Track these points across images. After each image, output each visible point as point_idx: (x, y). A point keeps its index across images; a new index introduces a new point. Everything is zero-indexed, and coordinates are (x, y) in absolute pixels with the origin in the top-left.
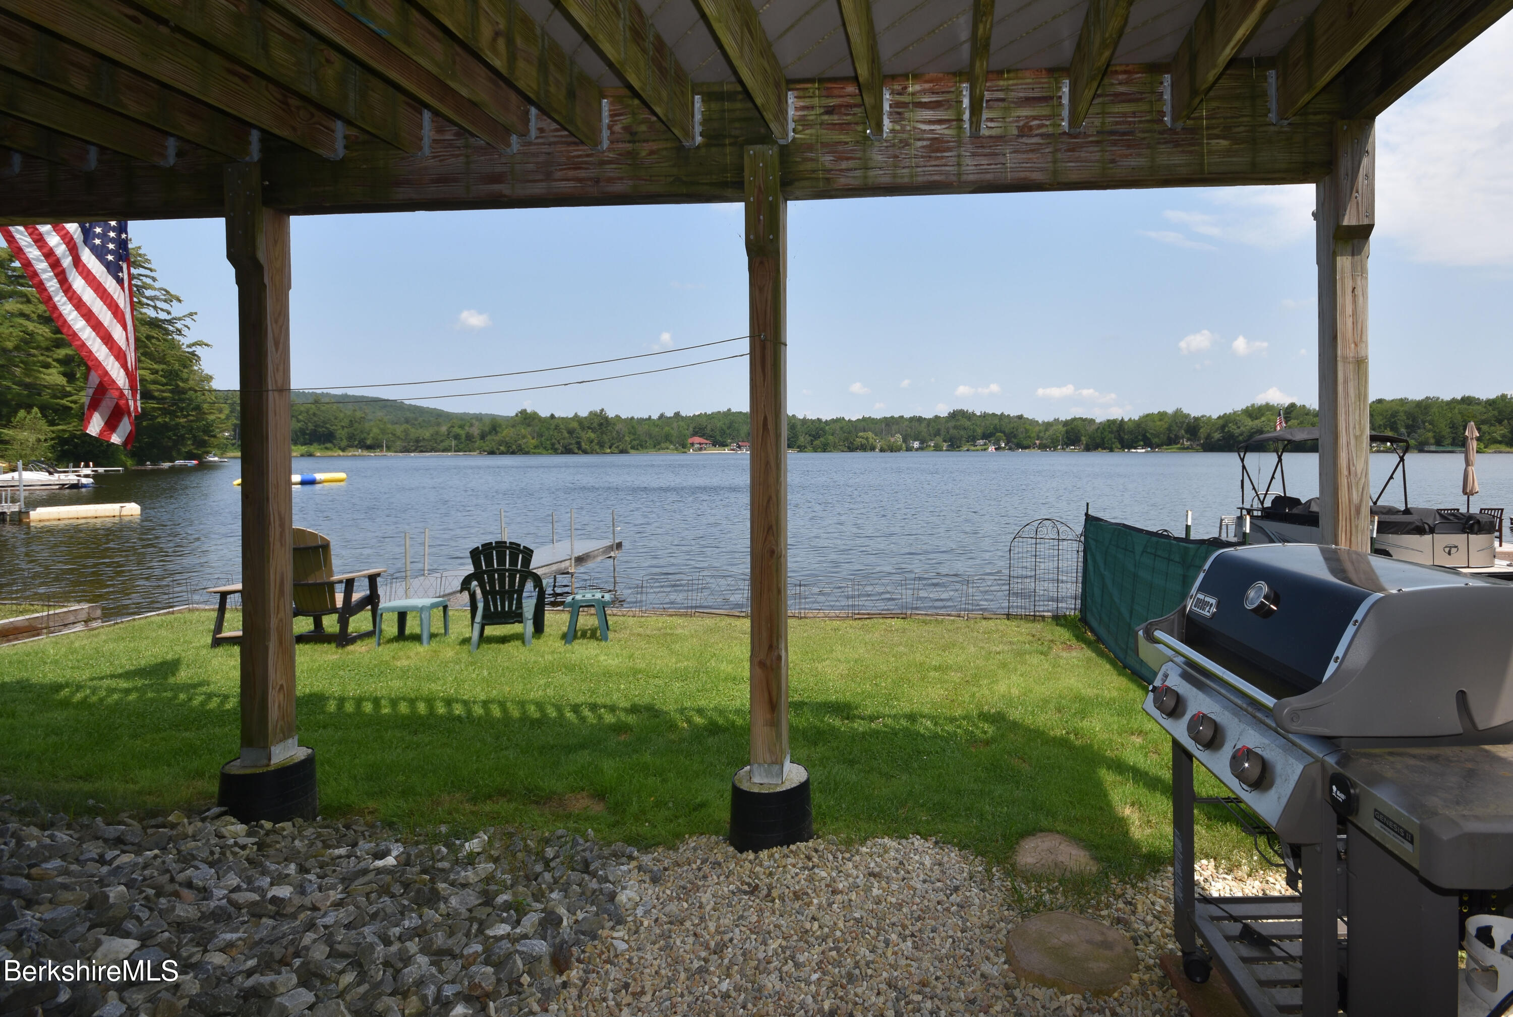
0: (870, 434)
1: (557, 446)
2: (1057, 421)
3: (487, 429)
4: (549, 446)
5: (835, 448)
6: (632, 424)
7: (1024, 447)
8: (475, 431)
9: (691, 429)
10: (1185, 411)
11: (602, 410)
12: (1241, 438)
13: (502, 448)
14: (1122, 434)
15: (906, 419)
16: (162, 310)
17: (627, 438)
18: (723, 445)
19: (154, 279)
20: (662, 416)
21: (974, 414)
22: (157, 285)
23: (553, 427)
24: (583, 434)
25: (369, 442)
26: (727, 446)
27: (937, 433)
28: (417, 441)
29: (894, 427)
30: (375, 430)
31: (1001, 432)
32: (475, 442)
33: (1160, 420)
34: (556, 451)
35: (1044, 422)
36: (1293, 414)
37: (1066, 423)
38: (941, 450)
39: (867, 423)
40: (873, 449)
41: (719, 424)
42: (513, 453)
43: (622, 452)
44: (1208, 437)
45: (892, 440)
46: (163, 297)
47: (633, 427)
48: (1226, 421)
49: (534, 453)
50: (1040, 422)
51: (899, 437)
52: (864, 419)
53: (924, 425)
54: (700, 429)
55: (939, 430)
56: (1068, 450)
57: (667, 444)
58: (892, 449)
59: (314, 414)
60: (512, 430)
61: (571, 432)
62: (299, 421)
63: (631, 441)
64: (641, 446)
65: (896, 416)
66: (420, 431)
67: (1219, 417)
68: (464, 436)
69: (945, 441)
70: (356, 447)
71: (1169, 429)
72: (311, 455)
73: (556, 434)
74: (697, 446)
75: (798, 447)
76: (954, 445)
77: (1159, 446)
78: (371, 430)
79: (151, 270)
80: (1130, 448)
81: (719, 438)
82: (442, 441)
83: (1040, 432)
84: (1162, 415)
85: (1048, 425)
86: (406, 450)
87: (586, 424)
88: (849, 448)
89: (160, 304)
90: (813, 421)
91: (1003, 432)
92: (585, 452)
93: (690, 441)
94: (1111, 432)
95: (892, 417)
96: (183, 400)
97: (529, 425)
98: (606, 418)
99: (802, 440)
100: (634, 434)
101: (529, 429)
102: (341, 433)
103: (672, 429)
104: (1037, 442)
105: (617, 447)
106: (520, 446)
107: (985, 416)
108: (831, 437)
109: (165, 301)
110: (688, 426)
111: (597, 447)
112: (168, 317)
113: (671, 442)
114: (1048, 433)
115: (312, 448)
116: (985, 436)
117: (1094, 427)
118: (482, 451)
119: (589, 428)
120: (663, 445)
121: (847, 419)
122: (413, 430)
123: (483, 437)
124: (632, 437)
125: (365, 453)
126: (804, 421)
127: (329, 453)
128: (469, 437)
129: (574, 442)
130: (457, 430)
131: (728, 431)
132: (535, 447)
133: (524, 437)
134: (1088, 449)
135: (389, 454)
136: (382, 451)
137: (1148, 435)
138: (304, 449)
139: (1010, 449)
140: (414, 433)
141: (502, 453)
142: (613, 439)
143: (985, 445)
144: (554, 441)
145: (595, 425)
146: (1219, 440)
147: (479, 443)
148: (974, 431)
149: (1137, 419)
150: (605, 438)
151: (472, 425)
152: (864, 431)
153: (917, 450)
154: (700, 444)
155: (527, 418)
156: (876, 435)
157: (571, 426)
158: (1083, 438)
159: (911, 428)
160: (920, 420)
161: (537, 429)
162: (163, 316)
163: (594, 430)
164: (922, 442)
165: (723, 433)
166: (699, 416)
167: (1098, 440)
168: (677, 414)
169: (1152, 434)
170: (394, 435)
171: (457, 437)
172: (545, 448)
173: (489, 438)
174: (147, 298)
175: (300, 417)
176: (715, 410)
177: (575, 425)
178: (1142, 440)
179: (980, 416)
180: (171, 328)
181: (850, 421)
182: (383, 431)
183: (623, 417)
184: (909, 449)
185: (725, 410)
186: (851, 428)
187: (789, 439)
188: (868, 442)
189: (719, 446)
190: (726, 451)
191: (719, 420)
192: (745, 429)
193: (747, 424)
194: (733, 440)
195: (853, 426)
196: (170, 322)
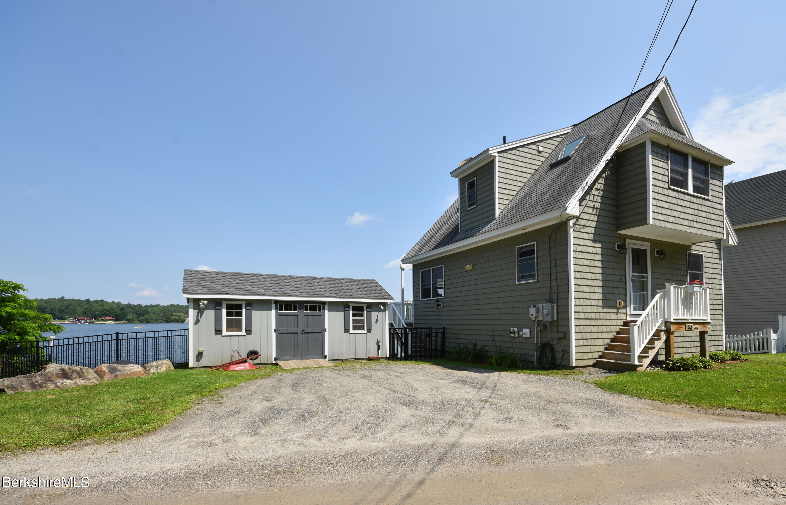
0: (181, 314)
5: (159, 321)
26: (65, 319)
52: (173, 306)
75: (127, 320)
88: (166, 321)
90: (134, 306)
99: (130, 317)
108: (152, 315)
126: (129, 306)
131: (66, 311)
152: (175, 312)
165: (61, 311)
176: (51, 297)
185: (60, 297)
186: (165, 310)
187: (119, 316)
188: (180, 318)
189: (58, 319)
190: (67, 322)
191: (56, 304)
192: (80, 310)
193: (82, 306)
194: (71, 315)
195: (166, 309)
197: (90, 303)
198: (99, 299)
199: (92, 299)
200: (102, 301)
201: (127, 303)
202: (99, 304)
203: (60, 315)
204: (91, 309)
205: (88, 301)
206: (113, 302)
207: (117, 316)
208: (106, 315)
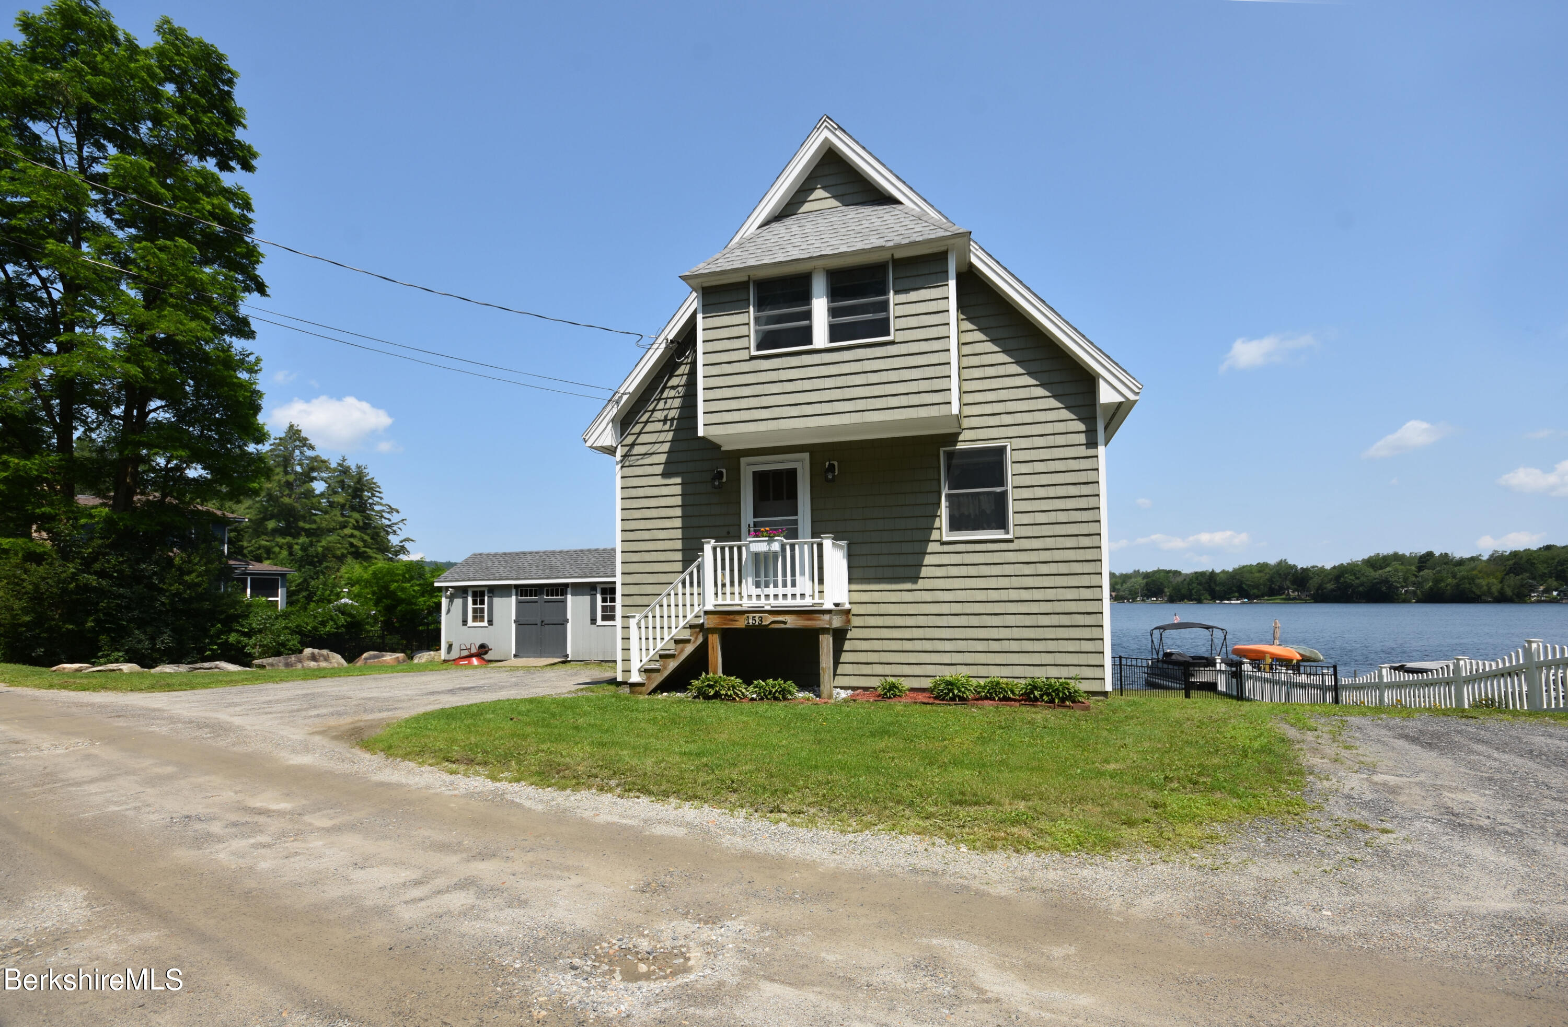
2: (1137, 573)
10: (1291, 562)
12: (1361, 589)
14: (1213, 585)
33: (1260, 571)
36: (1429, 564)
37: (1146, 575)
44: (1320, 587)
48: (1341, 572)
56: (1149, 601)
67: (1334, 567)
71: (1271, 580)
77: (1257, 597)
80: (1222, 599)
84: (1262, 567)
94: (1200, 584)
114: (1125, 586)
117: (1180, 579)
134: (1172, 600)
137: (1244, 586)
146: (1333, 591)
149: (1231, 570)
158: (1166, 590)
167: (1183, 591)
169: (1249, 586)
178: (1237, 592)
196: (389, 526)
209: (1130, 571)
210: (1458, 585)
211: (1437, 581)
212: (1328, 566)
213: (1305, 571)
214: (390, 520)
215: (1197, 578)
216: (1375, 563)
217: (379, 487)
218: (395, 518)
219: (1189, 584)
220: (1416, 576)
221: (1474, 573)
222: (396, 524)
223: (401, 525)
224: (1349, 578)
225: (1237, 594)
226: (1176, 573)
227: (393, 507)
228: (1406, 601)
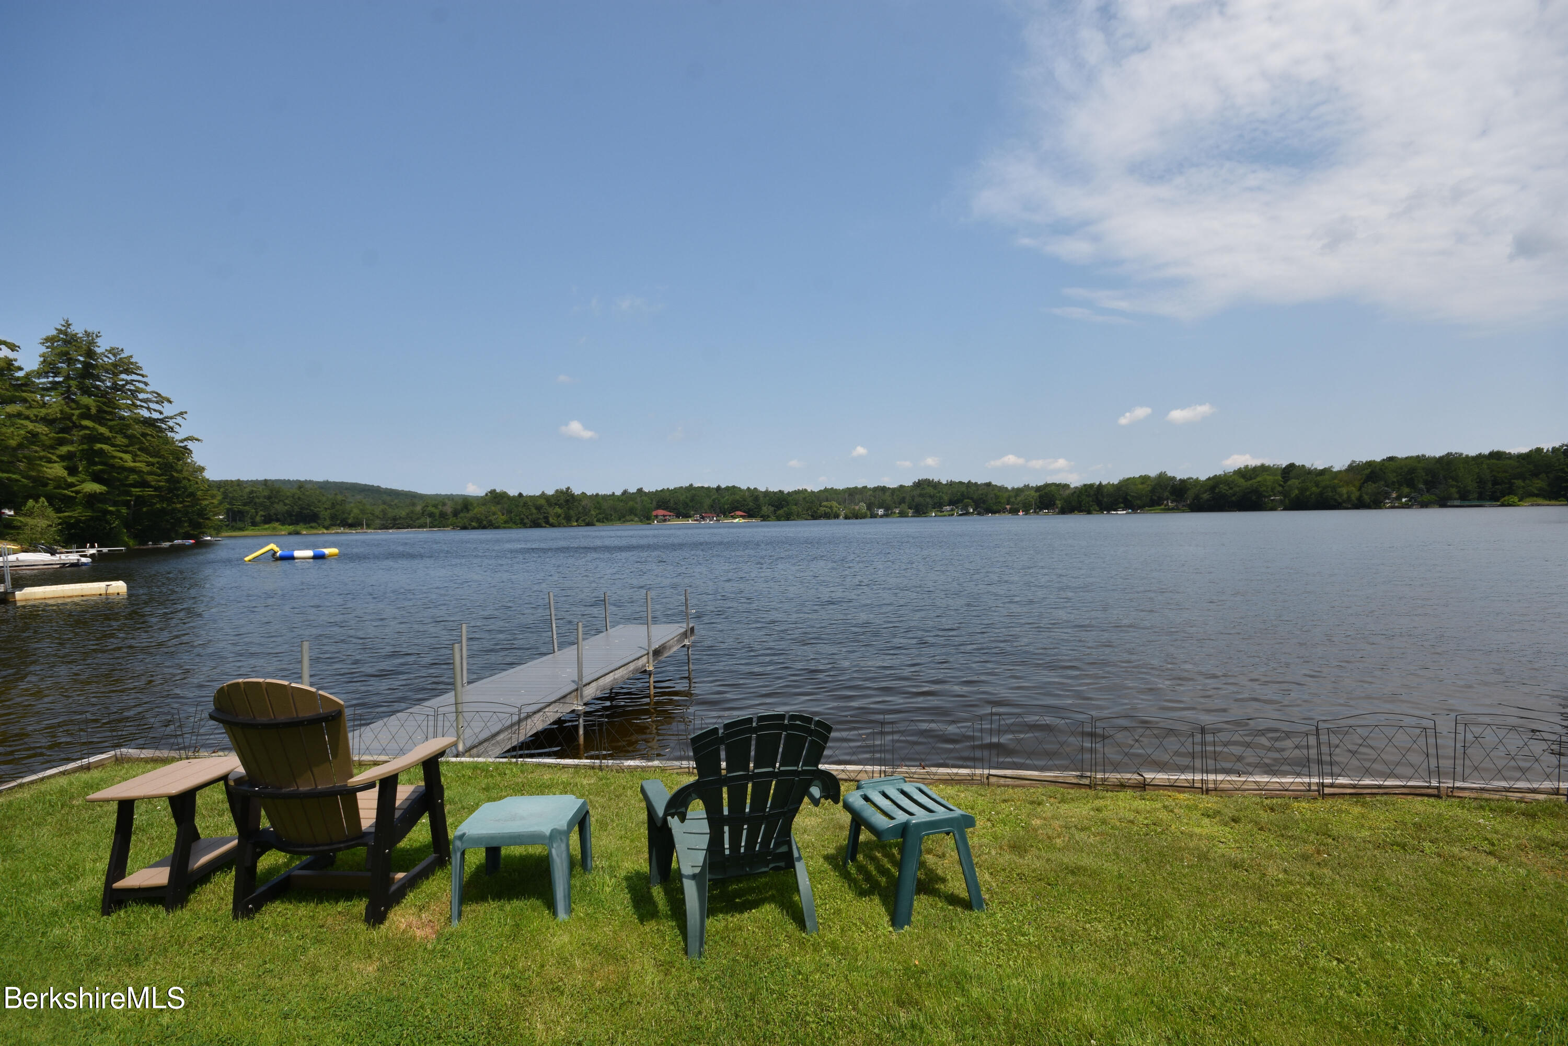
0: (834, 504)
1: (526, 521)
2: (1027, 487)
3: (459, 507)
4: (518, 521)
5: (799, 516)
6: (597, 500)
7: (994, 512)
8: (448, 509)
9: (654, 503)
10: (1170, 474)
11: (568, 488)
12: (1234, 498)
13: (474, 524)
14: (1100, 498)
15: (870, 489)
16: (155, 410)
17: (593, 512)
18: (687, 516)
19: (146, 384)
20: (625, 492)
21: (939, 483)
22: (149, 389)
23: (521, 504)
24: (550, 510)
25: (350, 521)
26: (690, 517)
27: (902, 501)
28: (395, 519)
29: (858, 497)
30: (356, 511)
31: (968, 498)
32: (448, 519)
33: (1142, 483)
34: (524, 525)
35: (1013, 489)
36: (1292, 474)
37: (1038, 489)
38: (907, 516)
39: (829, 494)
40: (837, 516)
41: (682, 498)
42: (484, 528)
43: (588, 524)
44: (1197, 497)
45: (857, 508)
46: (155, 399)
47: (598, 503)
48: (1215, 483)
49: (504, 528)
50: (1009, 488)
51: (863, 507)
52: (826, 490)
53: (887, 494)
54: (663, 503)
55: (904, 498)
56: (1041, 513)
57: (632, 517)
58: (857, 516)
59: (299, 498)
60: (483, 507)
61: (539, 508)
62: (285, 505)
63: (597, 515)
64: (607, 519)
65: (860, 486)
66: (396, 511)
67: (1209, 479)
68: (438, 514)
69: (910, 508)
70: (339, 525)
71: (1153, 491)
72: (297, 533)
73: (524, 510)
74: (661, 517)
75: (761, 517)
76: (920, 511)
77: (1141, 507)
78: (351, 511)
79: (143, 376)
80: (1109, 510)
81: (682, 510)
82: (418, 519)
83: (1009, 497)
84: (1144, 479)
85: (1018, 491)
86: (385, 527)
87: (553, 501)
88: (813, 516)
89: (152, 405)
90: (775, 493)
91: (972, 498)
92: (552, 526)
93: (654, 513)
94: (1089, 496)
95: (856, 488)
96: (178, 489)
97: (498, 503)
98: (573, 496)
99: (765, 510)
100: (600, 509)
101: (499, 507)
102: (325, 514)
103: (637, 503)
104: (1008, 507)
105: (584, 520)
106: (491, 521)
107: (951, 484)
108: (794, 507)
109: (157, 402)
110: (652, 500)
111: (563, 521)
112: (161, 417)
113: (636, 515)
114: (1019, 499)
115: (298, 528)
116: (951, 503)
117: (1067, 492)
118: (455, 527)
119: (556, 504)
120: (628, 518)
121: (809, 490)
122: (390, 510)
123: (456, 514)
124: (598, 512)
125: (347, 531)
126: (767, 493)
127: (315, 531)
128: (443, 515)
129: (541, 517)
130: (431, 509)
131: (691, 504)
132: (506, 522)
133: (494, 514)
134: (1063, 512)
135: (369, 531)
136: (362, 528)
137: (1129, 497)
138: (291, 528)
139: (979, 514)
140: (391, 513)
141: (474, 528)
142: (579, 513)
143: (952, 510)
144: (522, 516)
145: (561, 501)
146: (1209, 500)
147: (452, 520)
148: (941, 498)
149: (1116, 482)
150: (572, 512)
151: (444, 504)
152: (827, 500)
153: (881, 516)
154: (664, 516)
155: (496, 498)
156: (840, 504)
157: (539, 503)
158: (1058, 502)
159: (875, 497)
160: (883, 489)
161: (506, 506)
162: (156, 415)
163: (560, 506)
164: (887, 509)
165: (686, 505)
166: (662, 491)
167: (1074, 504)
168: (640, 491)
169: (1133, 497)
170: (373, 514)
171: (431, 515)
172: (515, 523)
173: (462, 515)
174: (141, 401)
175: (287, 501)
176: (678, 486)
177: (543, 502)
178: (1122, 503)
179: (946, 485)
180: (164, 426)
181: (812, 492)
182: (363, 511)
183: (589, 493)
184: (873, 516)
185: (687, 485)
186: (814, 498)
187: (752, 510)
188: (832, 510)
189: (683, 517)
190: (690, 522)
191: (682, 494)
192: (708, 502)
193: (709, 497)
194: (696, 512)
195: (815, 496)
196: (163, 421)
197: (720, 492)
198: (730, 485)
199: (723, 486)
200: (734, 487)
201: (763, 490)
202: (730, 492)
203: (684, 511)
204: (719, 500)
205: (719, 488)
206: (748, 488)
207: (749, 510)
208: (737, 509)
209: (1021, 485)
210: (1321, 494)
211: (1303, 490)
212: (1203, 477)
213: (1182, 481)
214: (161, 413)
215: (1086, 491)
216: (1246, 473)
217: (140, 368)
218: (168, 410)
219: (1079, 496)
220: (1283, 487)
221: (1336, 481)
222: (171, 418)
223: (179, 420)
224: (1223, 488)
225: (1122, 505)
226: (1066, 486)
227: (163, 395)
228: (1273, 509)
